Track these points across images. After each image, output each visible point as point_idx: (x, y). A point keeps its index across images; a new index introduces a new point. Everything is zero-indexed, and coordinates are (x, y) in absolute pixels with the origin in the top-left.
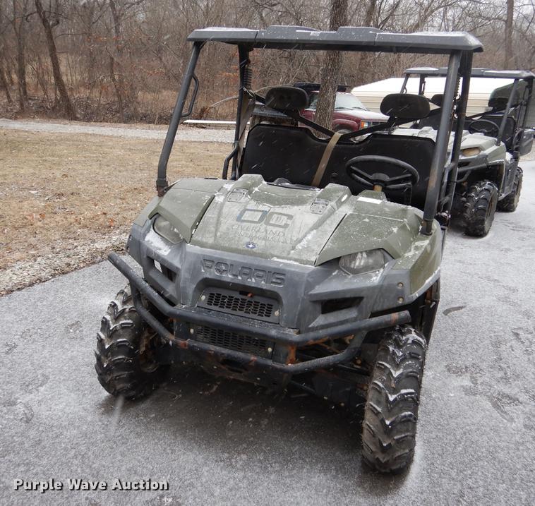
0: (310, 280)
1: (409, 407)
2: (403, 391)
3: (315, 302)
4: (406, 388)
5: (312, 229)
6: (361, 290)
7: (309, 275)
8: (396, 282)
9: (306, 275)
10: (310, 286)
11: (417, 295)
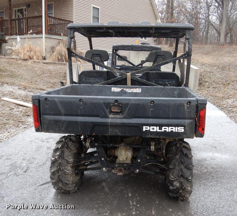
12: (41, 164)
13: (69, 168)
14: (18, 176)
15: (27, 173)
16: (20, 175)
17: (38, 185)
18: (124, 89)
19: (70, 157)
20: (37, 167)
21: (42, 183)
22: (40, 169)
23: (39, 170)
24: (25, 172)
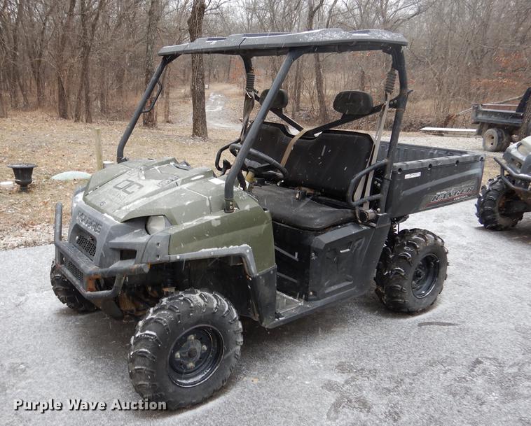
0: (112, 232)
1: (148, 346)
2: (147, 332)
3: (114, 249)
4: (150, 330)
5: (143, 197)
6: (135, 244)
7: (112, 228)
8: (156, 242)
9: (110, 228)
10: (111, 236)
11: (178, 257)
12: (440, 367)
14: (494, 359)
15: (476, 356)
16: (490, 359)
17: (457, 327)
20: (450, 365)
21: (450, 327)
22: (444, 355)
23: (448, 354)
24: (478, 362)
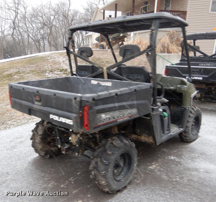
13: (39, 139)
18: (100, 82)
19: (41, 131)
